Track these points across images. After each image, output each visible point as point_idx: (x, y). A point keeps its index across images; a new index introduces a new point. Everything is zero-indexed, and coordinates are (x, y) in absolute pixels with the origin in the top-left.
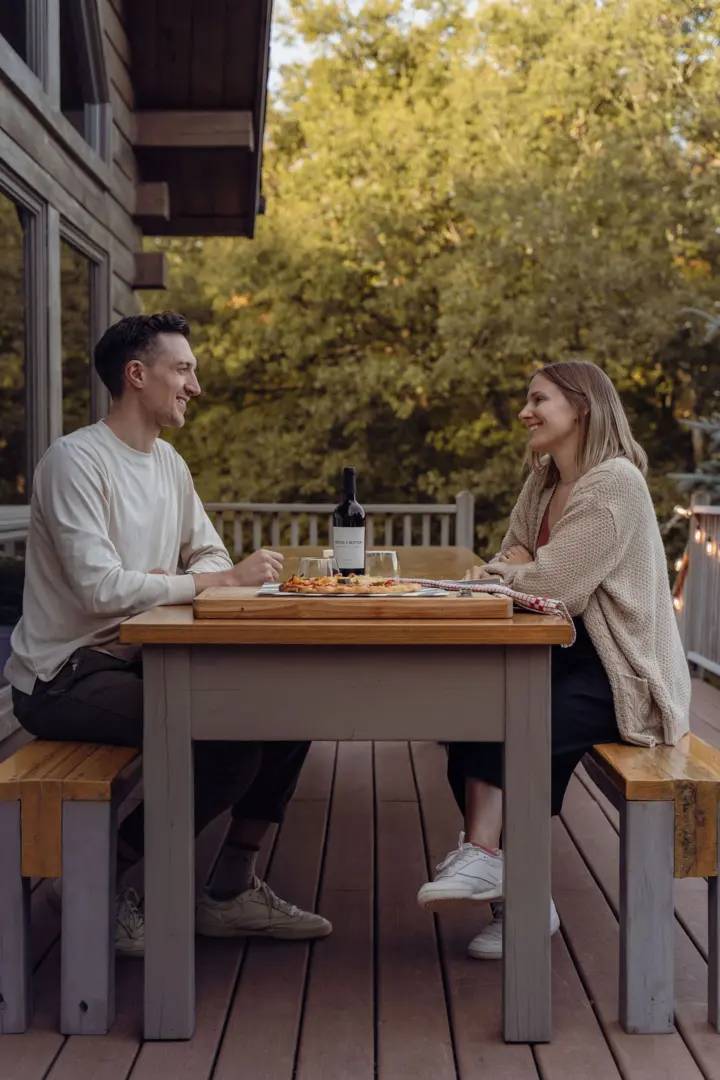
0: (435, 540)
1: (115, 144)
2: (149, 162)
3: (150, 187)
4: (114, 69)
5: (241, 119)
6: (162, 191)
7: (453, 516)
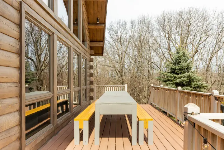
0: (123, 90)
1: (88, 46)
2: (91, 48)
3: (92, 51)
4: (88, 38)
5: (102, 43)
6: (93, 51)
7: (125, 87)
